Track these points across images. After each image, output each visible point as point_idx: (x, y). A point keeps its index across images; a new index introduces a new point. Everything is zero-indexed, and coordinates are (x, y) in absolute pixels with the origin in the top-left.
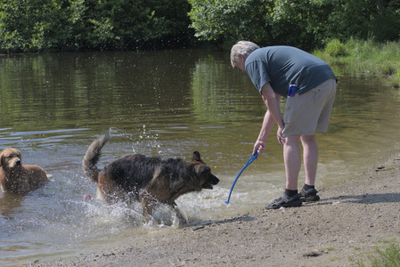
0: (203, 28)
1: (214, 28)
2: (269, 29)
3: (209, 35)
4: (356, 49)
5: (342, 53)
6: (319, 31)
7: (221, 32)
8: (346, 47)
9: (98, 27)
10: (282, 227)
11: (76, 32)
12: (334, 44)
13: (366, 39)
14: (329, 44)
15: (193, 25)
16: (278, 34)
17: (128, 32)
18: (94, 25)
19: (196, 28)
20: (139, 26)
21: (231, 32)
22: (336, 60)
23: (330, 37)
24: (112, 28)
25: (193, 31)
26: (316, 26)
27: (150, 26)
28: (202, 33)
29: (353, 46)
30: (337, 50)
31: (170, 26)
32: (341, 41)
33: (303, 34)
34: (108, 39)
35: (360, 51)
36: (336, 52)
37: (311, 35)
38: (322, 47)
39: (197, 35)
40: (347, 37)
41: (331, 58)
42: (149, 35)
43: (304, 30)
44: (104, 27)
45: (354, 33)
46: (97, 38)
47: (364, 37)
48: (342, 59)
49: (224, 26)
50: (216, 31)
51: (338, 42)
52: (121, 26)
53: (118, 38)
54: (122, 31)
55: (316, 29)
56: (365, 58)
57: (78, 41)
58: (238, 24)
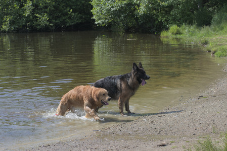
0: (100, 19)
1: (106, 19)
2: (137, 19)
3: (103, 23)
4: (186, 30)
5: (178, 33)
6: (165, 20)
7: (110, 21)
8: (181, 29)
9: (40, 18)
10: (145, 130)
11: (27, 21)
12: (174, 28)
13: (192, 25)
14: (171, 28)
15: (94, 17)
16: (142, 22)
17: (57, 21)
18: (37, 17)
19: (96, 19)
20: (64, 18)
21: (116, 21)
22: (175, 36)
23: (171, 23)
24: (48, 19)
25: (94, 20)
26: (163, 17)
27: (70, 18)
28: (99, 22)
29: (185, 29)
30: (176, 31)
31: (81, 18)
32: (178, 26)
33: (157, 22)
34: (46, 25)
35: (189, 31)
36: (175, 32)
37: (161, 23)
38: (167, 29)
39: (96, 23)
40: (181, 23)
41: (172, 35)
42: (69, 23)
43: (157, 20)
44: (43, 19)
45: (185, 21)
46: (39, 25)
47: (191, 23)
48: (178, 36)
49: (111, 17)
50: (107, 20)
51: (176, 26)
52: (53, 18)
53: (51, 25)
54: (54, 21)
55: (164, 19)
56: (192, 35)
57: (29, 27)
58: (119, 17)
